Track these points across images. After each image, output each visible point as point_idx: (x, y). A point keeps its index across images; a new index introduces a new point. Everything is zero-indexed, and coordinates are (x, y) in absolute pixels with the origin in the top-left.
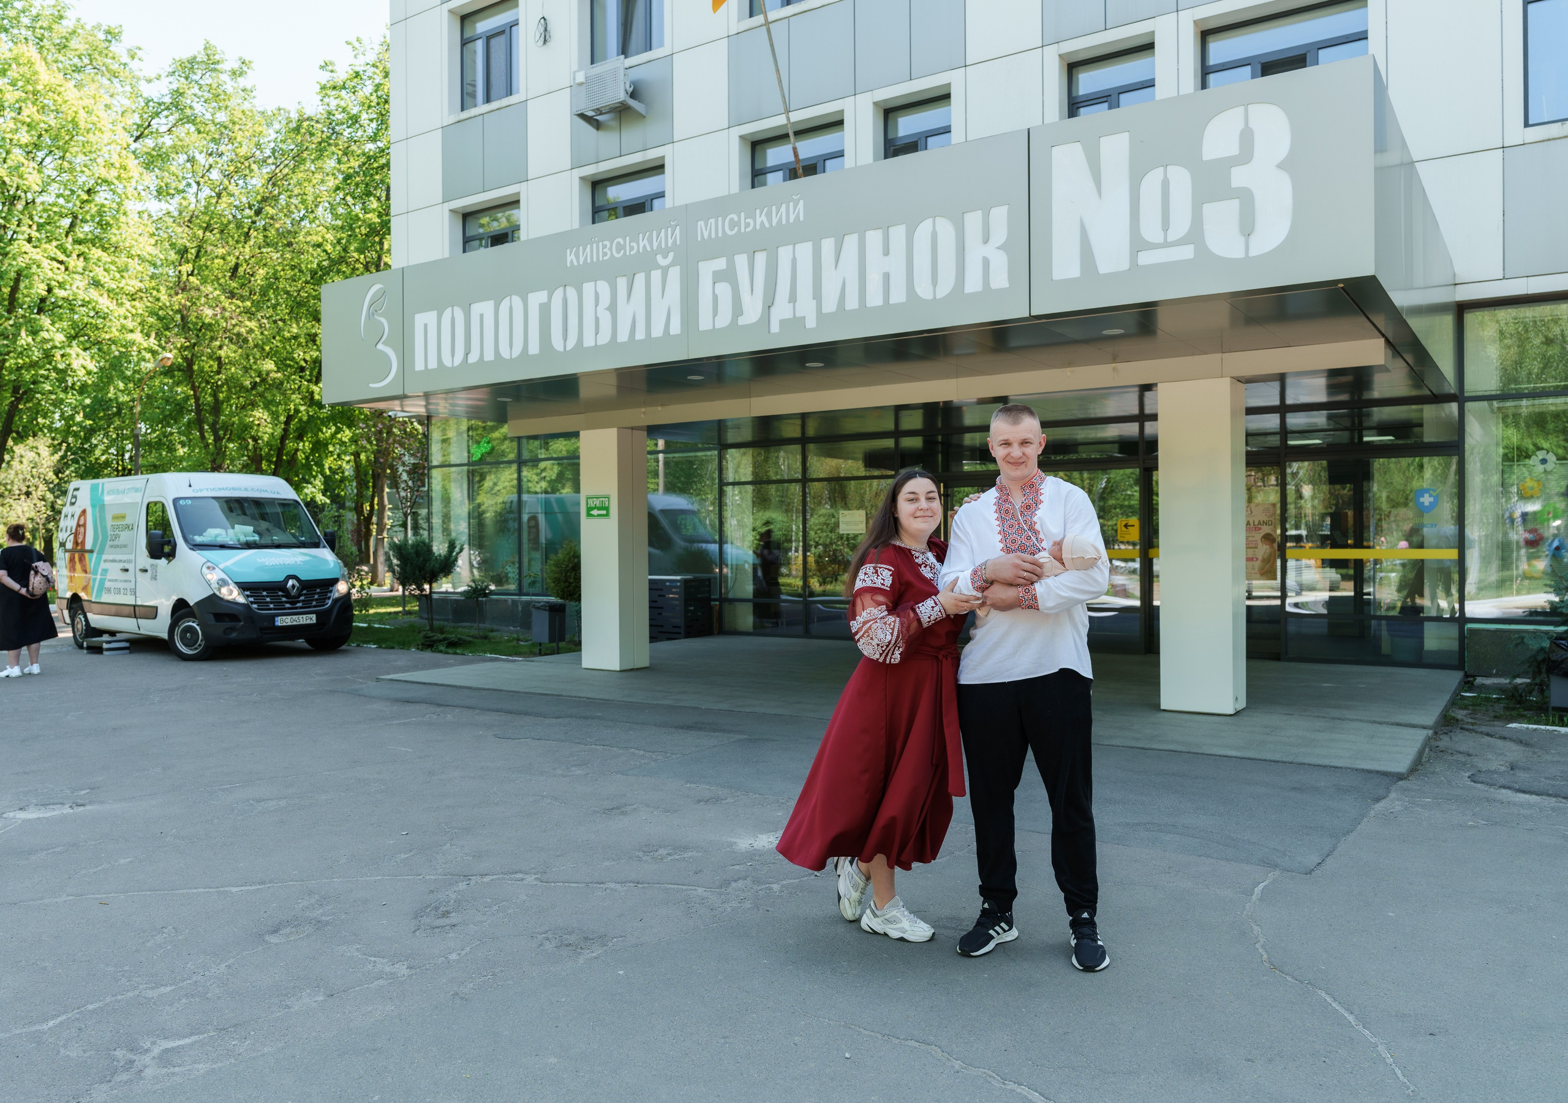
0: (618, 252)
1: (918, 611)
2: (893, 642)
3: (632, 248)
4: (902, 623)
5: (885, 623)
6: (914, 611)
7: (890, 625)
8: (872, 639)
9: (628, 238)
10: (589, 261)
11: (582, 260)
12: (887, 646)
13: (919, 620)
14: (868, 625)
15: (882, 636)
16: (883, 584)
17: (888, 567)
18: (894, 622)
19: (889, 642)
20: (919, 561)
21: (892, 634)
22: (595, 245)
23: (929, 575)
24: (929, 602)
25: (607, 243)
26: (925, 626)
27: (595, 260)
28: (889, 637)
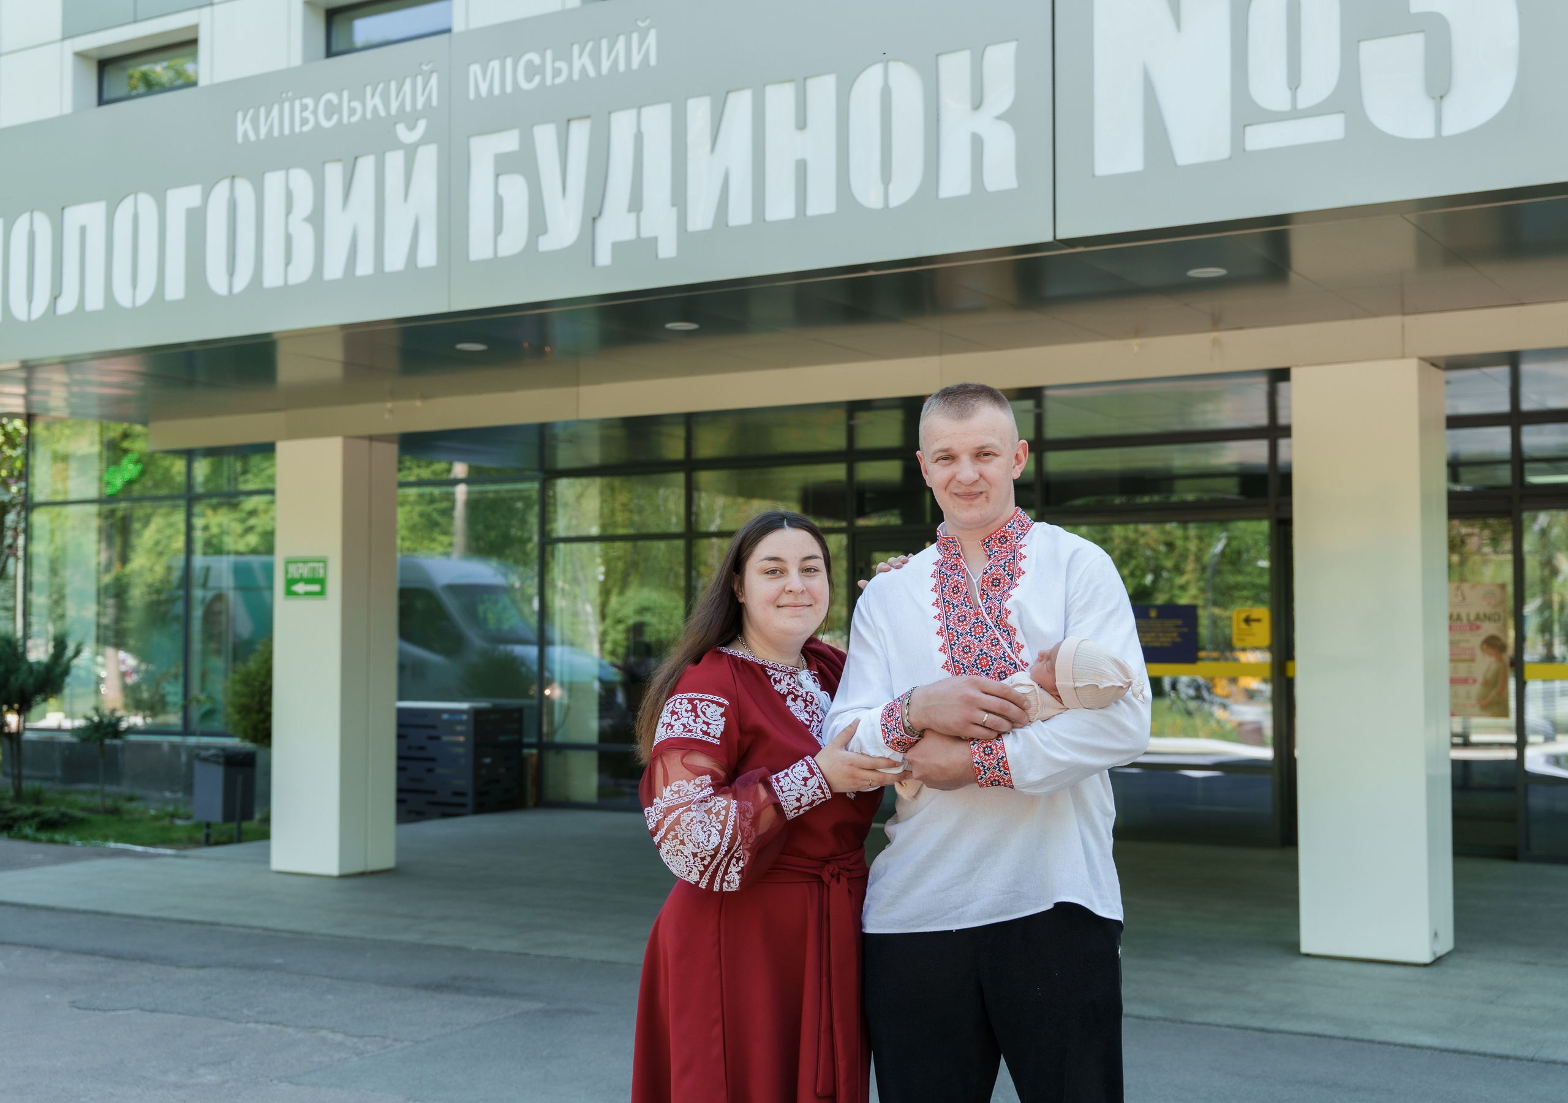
0: (328, 118)
1: (775, 786)
2: (724, 849)
3: (352, 112)
4: (741, 812)
5: (708, 812)
6: (768, 786)
7: (718, 814)
8: (682, 843)
9: (345, 94)
10: (276, 133)
11: (263, 131)
12: (713, 857)
13: (778, 807)
14: (674, 815)
15: (702, 837)
16: (705, 733)
17: (716, 698)
18: (727, 808)
19: (717, 850)
20: (781, 688)
21: (722, 833)
22: (287, 106)
23: (803, 717)
24: (800, 769)
25: (309, 102)
26: (791, 816)
27: (287, 131)
28: (715, 840)
